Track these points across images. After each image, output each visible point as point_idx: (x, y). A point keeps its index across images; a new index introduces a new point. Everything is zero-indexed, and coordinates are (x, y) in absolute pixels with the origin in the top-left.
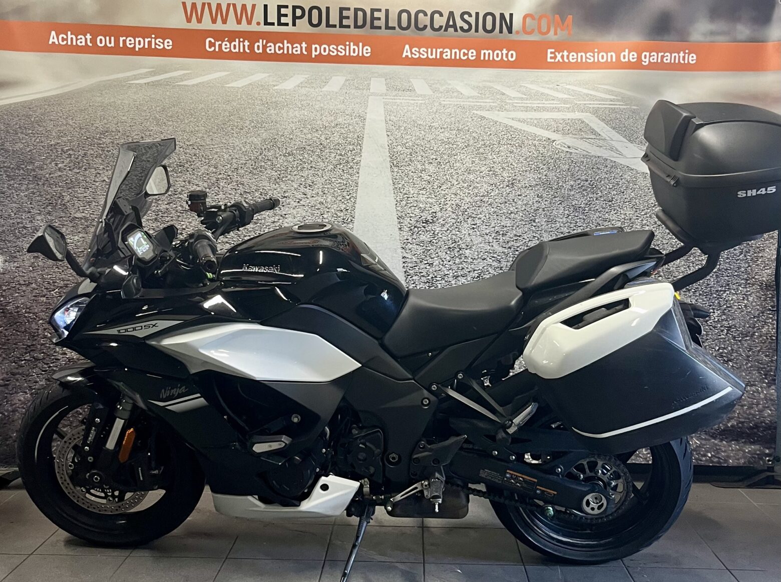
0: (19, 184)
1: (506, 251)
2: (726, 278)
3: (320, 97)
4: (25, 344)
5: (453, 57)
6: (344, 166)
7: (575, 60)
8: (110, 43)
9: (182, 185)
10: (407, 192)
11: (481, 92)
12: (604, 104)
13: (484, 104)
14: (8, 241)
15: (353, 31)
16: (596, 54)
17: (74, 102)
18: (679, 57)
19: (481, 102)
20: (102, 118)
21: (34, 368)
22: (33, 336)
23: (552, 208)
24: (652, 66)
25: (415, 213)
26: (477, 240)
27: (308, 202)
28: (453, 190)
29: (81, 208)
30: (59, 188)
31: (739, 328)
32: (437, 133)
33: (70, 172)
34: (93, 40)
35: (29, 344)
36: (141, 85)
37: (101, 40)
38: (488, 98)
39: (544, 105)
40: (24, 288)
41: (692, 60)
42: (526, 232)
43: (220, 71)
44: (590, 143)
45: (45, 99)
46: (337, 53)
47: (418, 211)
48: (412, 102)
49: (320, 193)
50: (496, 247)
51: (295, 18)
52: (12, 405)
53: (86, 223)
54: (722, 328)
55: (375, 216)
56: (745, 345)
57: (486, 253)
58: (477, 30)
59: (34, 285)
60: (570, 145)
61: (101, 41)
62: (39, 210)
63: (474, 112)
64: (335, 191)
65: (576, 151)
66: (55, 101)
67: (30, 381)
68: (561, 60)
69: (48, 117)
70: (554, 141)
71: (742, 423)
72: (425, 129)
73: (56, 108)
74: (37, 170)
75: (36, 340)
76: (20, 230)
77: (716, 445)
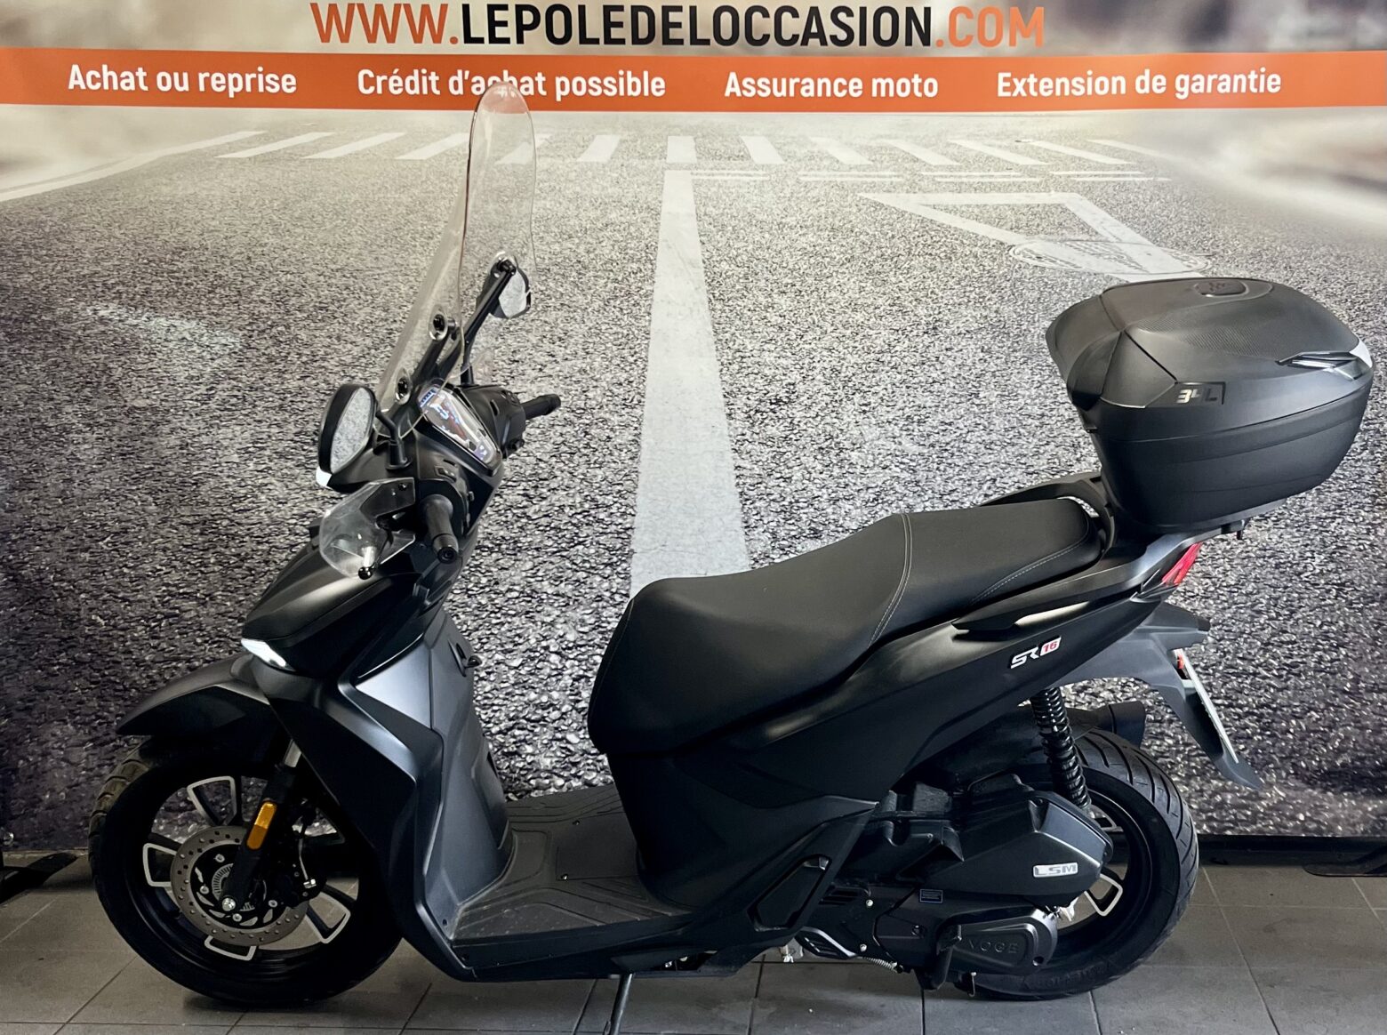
0: (30, 349)
1: (925, 451)
2: (1337, 494)
3: (574, 174)
4: (58, 635)
5: (820, 94)
6: (622, 302)
7: (1050, 93)
8: (181, 84)
9: (327, 344)
10: (741, 348)
11: (873, 158)
12: (1103, 176)
13: (880, 179)
14: (16, 452)
15: (629, 49)
16: (1090, 80)
17: (121, 195)
18: (1248, 81)
19: (874, 177)
20: (174, 223)
21: (75, 678)
22: (71, 622)
23: (1010, 371)
24: (1194, 101)
25: (756, 385)
26: (871, 433)
27: (558, 369)
28: (826, 341)
29: (143, 390)
30: (103, 356)
31: (1360, 585)
32: (794, 236)
33: (120, 324)
34: (150, 80)
35: (66, 636)
36: (242, 161)
37: (164, 79)
38: (888, 168)
39: (992, 180)
40: (50, 536)
41: (1274, 87)
42: (962, 416)
43: (386, 131)
44: (1080, 250)
45: (67, 192)
46: (603, 93)
47: (761, 381)
48: (747, 179)
49: (581, 353)
50: (908, 445)
51: (521, 28)
52: (40, 744)
53: (154, 418)
54: (1328, 587)
55: (683, 393)
56: (1371, 618)
57: (890, 457)
58: (863, 42)
59: (66, 531)
60: (1041, 253)
61: (167, 81)
62: (69, 395)
63: (861, 194)
64: (607, 348)
65: (1053, 265)
66: (85, 194)
67: (70, 700)
68: (1024, 94)
69: (74, 224)
70: (1011, 247)
71: (1361, 759)
72: (771, 228)
73: (88, 208)
74: (60, 323)
75: (76, 628)
76: (37, 431)
77: (1315, 798)
